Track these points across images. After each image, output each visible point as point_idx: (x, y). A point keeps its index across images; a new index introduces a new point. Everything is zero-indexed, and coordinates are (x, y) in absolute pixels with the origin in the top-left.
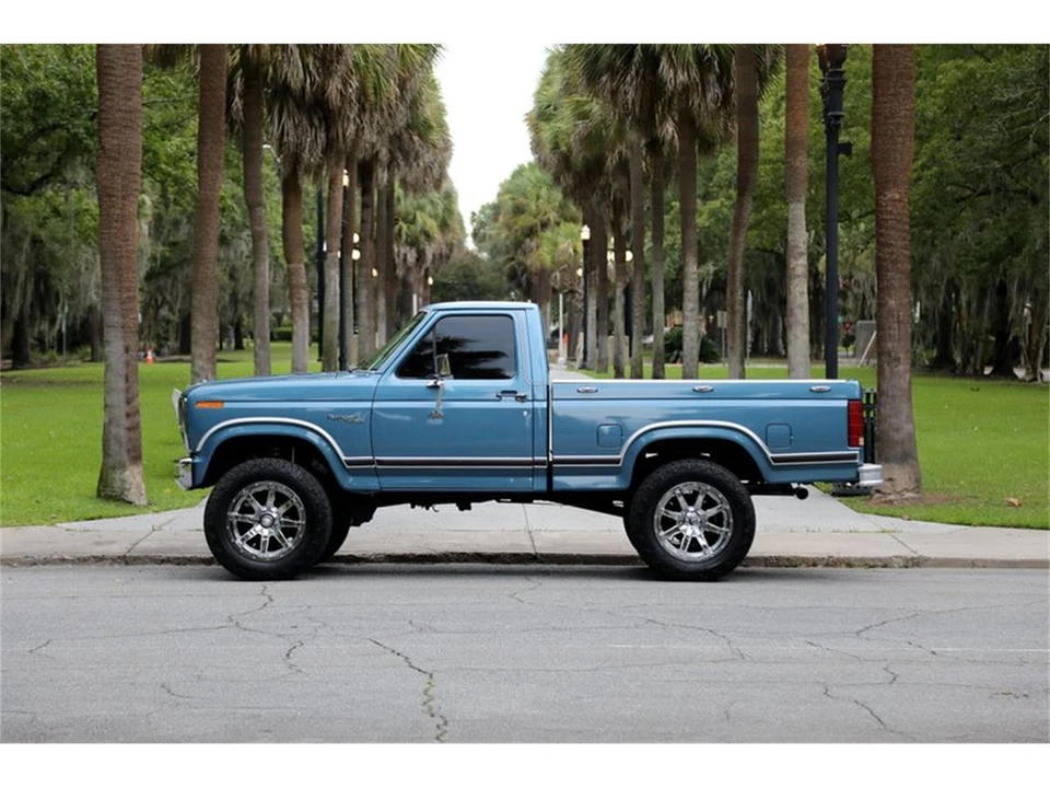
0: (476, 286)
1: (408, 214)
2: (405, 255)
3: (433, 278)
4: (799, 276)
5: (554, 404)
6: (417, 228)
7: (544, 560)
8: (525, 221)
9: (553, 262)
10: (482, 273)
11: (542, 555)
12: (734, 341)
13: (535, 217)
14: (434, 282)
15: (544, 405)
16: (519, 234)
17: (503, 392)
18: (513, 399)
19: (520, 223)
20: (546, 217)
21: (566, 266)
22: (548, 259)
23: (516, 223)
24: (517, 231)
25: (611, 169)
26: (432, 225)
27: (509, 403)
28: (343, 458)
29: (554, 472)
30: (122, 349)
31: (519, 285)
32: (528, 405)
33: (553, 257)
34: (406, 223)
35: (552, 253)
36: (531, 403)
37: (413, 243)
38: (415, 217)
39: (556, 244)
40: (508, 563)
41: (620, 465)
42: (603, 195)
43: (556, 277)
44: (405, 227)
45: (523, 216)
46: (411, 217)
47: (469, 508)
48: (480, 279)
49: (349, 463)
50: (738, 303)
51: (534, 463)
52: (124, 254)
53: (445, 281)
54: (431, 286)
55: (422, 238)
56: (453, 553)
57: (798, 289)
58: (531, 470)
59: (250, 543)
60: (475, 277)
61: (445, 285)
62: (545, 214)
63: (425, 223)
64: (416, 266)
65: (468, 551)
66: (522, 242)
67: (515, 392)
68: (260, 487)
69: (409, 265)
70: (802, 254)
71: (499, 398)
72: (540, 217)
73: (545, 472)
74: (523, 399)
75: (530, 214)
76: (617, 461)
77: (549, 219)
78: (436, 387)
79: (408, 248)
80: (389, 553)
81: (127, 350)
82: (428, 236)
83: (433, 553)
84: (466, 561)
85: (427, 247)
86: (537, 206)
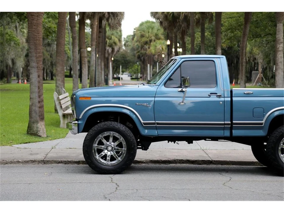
0: (127, 61)
1: (109, 36)
2: (108, 50)
3: (114, 58)
4: (280, 51)
5: (234, 99)
6: (112, 41)
7: (215, 163)
8: (144, 39)
9: (155, 52)
10: (128, 57)
11: (214, 161)
12: (242, 76)
13: (148, 38)
14: (114, 59)
15: (229, 99)
16: (143, 43)
17: (211, 94)
18: (216, 96)
19: (143, 40)
20: (151, 38)
21: (159, 53)
22: (153, 51)
23: (141, 40)
24: (142, 43)
25: (182, 20)
26: (116, 40)
27: (214, 98)
28: (142, 122)
29: (233, 127)
30: (37, 76)
31: (141, 60)
32: (222, 99)
33: (155, 51)
34: (108, 39)
35: (155, 49)
36: (223, 98)
37: (111, 46)
38: (111, 38)
39: (156, 46)
40: (201, 164)
41: (263, 125)
42: (178, 29)
43: (156, 57)
44: (108, 41)
45: (144, 38)
46: (110, 38)
47: (192, 143)
48: (128, 58)
49: (145, 124)
50: (244, 62)
51: (225, 124)
52: (38, 39)
53: (117, 59)
54: (113, 60)
55: (114, 44)
56: (177, 160)
57: (280, 56)
58: (223, 127)
59: (102, 158)
60: (126, 58)
61: (117, 60)
62: (151, 37)
63: (114, 40)
64: (111, 53)
65: (184, 159)
66: (143, 46)
67: (216, 94)
68: (106, 134)
69: (110, 53)
70: (281, 43)
71: (210, 96)
72: (149, 38)
73: (229, 128)
74: (219, 96)
75: (146, 37)
76: (262, 124)
77: (152, 39)
78: (182, 91)
79: (109, 47)
80: (151, 159)
81: (39, 76)
82: (115, 43)
83: (169, 159)
84: (183, 163)
85: (115, 47)
86: (148, 35)
